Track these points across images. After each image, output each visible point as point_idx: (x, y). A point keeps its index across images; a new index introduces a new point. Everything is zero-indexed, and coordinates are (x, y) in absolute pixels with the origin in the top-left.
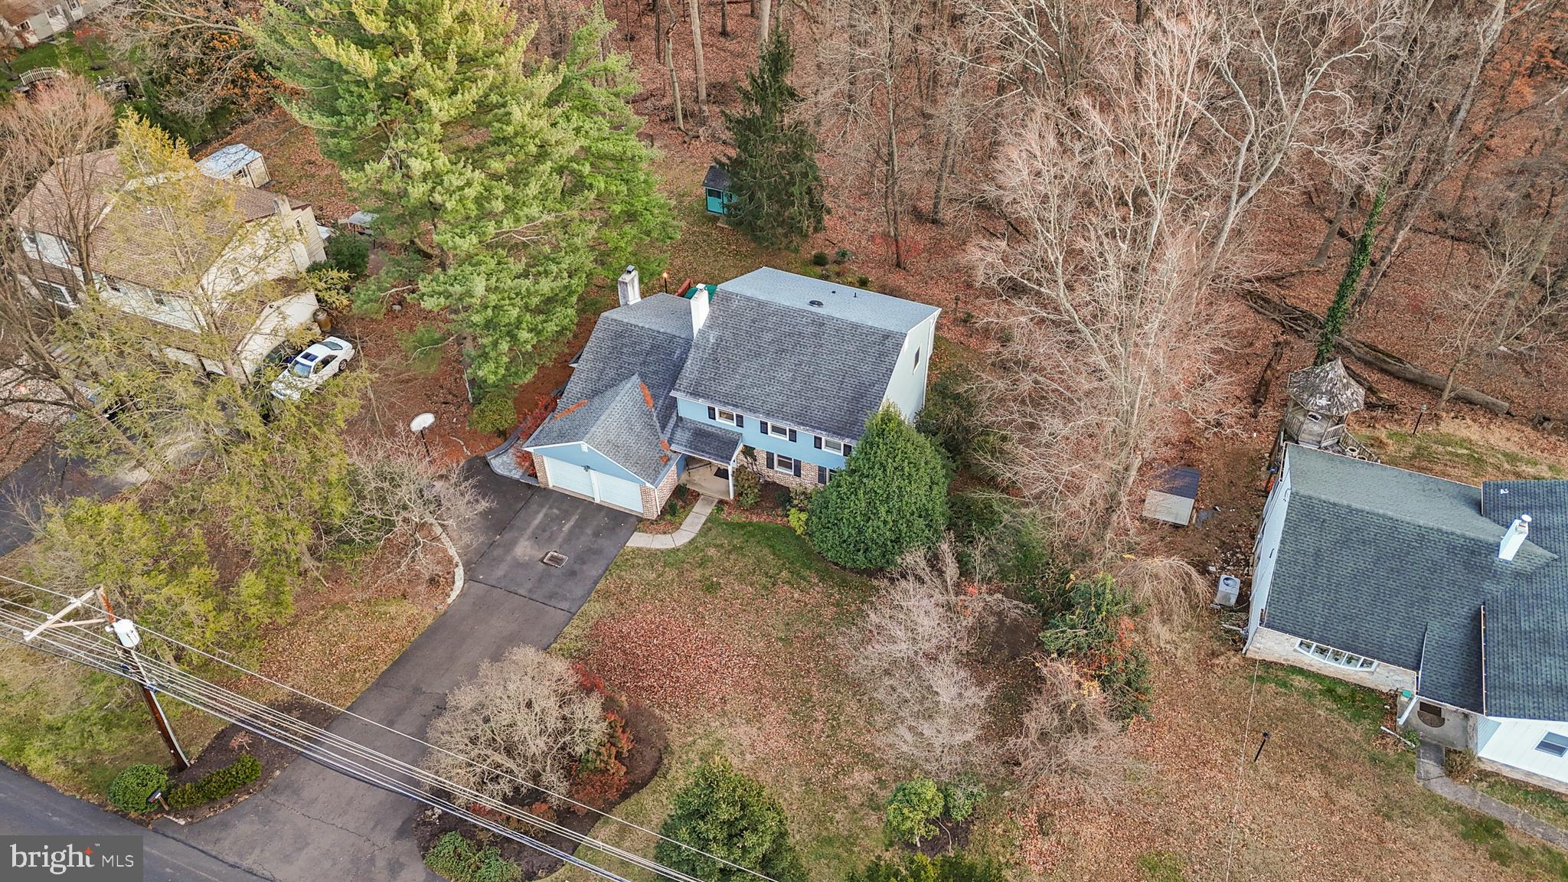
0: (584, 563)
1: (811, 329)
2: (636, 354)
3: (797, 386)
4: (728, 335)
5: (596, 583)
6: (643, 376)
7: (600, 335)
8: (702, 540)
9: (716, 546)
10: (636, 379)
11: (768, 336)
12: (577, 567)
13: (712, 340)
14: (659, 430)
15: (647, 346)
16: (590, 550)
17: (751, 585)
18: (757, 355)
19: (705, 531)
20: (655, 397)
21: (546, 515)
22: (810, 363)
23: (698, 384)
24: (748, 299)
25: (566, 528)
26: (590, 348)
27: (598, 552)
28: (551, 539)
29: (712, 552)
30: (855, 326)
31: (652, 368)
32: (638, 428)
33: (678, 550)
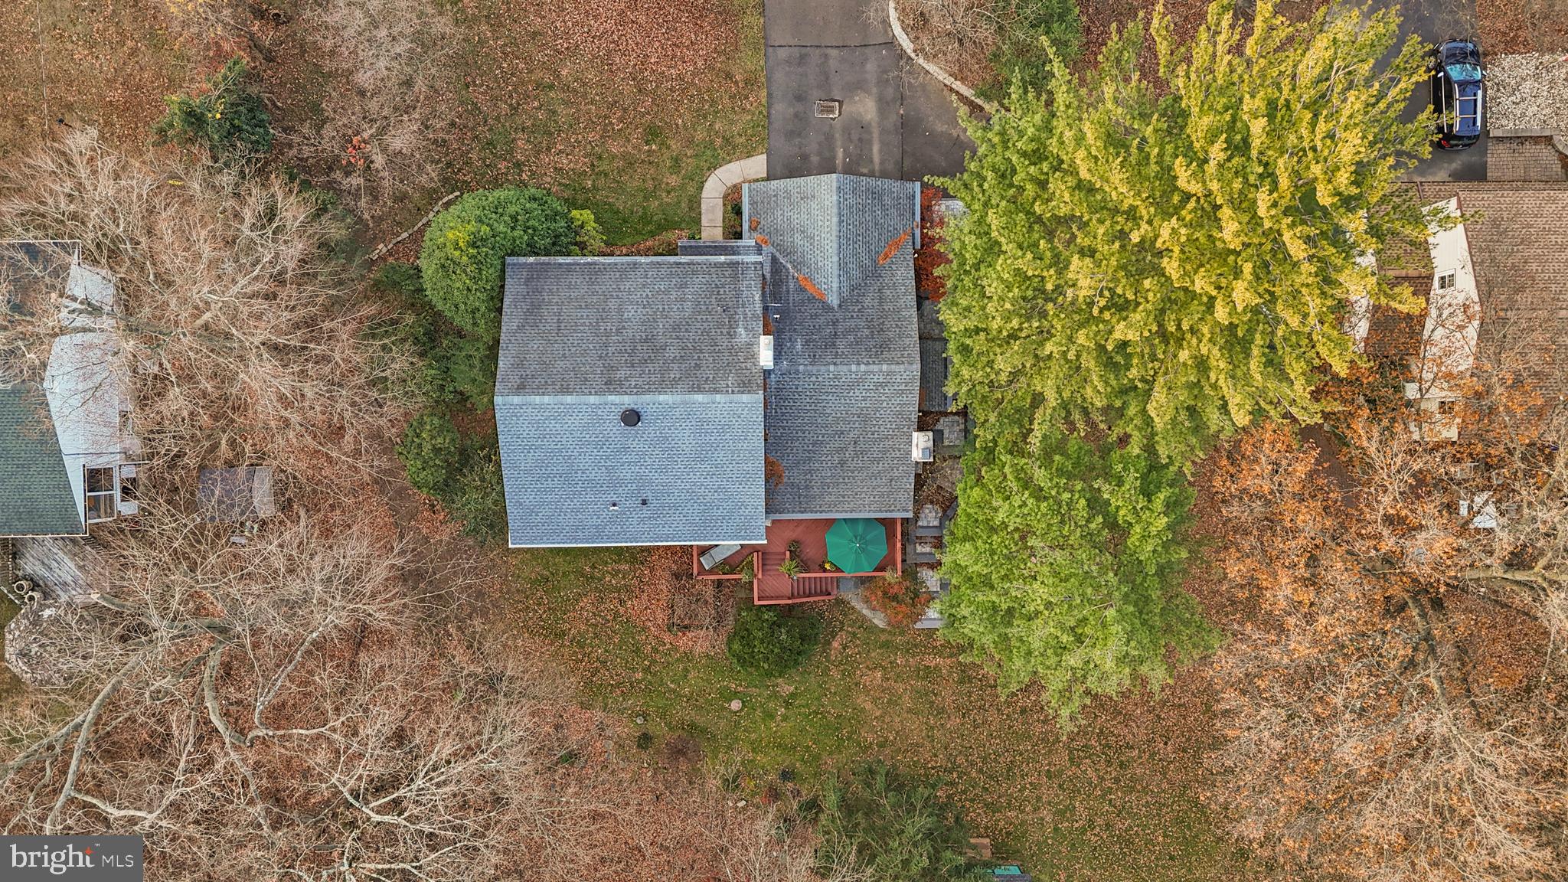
0: (796, 115)
1: (621, 374)
2: (849, 331)
3: (612, 304)
4: (724, 343)
5: (770, 95)
6: (828, 308)
7: (907, 341)
8: (691, 189)
9: (673, 189)
10: (833, 300)
11: (672, 352)
12: (800, 107)
13: (741, 330)
14: (777, 254)
15: (841, 344)
16: (799, 135)
17: (614, 157)
18: (676, 327)
19: (695, 203)
20: (803, 290)
21: (872, 162)
22: (607, 333)
23: (735, 277)
24: (716, 391)
25: (840, 153)
26: (911, 323)
27: (790, 135)
28: (847, 130)
29: (673, 180)
30: (565, 390)
31: (822, 320)
32: (798, 238)
33: (709, 169)
